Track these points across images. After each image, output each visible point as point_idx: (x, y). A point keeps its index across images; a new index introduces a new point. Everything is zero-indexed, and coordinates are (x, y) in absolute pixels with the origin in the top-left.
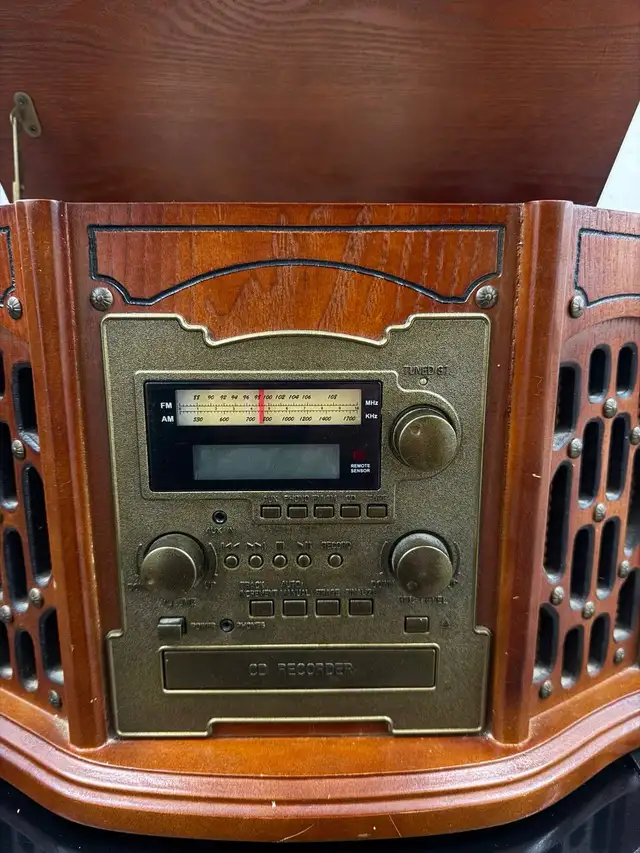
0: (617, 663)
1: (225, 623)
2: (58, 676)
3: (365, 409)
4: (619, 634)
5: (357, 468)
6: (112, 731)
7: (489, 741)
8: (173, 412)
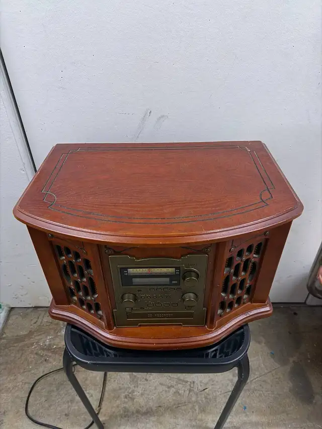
0: (244, 303)
1: (141, 308)
2: (100, 312)
3: (176, 272)
4: (245, 296)
5: (173, 282)
6: (115, 325)
7: (206, 328)
8: (127, 273)
